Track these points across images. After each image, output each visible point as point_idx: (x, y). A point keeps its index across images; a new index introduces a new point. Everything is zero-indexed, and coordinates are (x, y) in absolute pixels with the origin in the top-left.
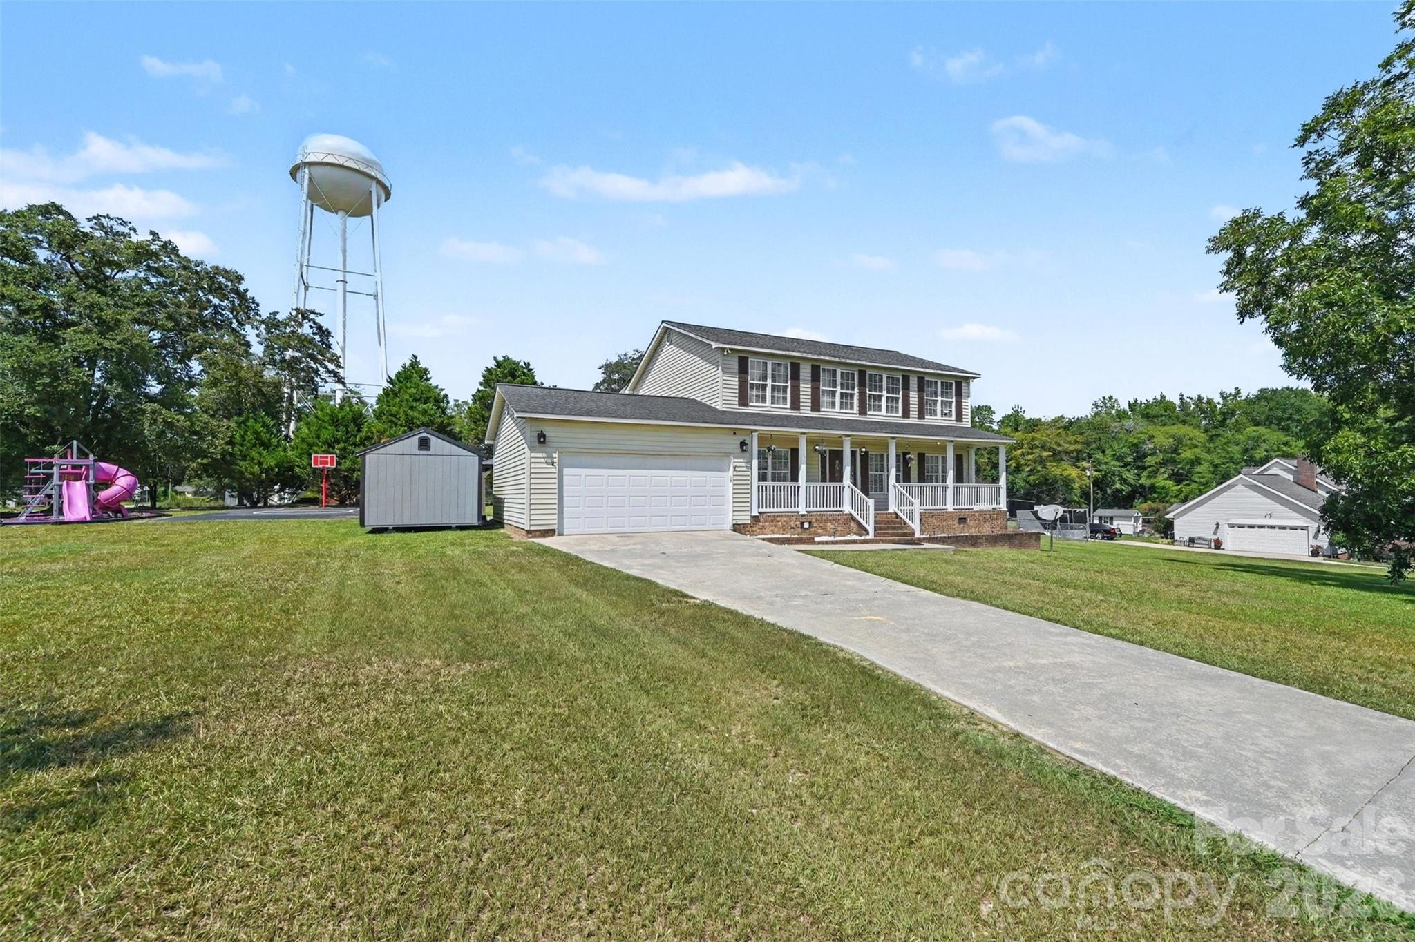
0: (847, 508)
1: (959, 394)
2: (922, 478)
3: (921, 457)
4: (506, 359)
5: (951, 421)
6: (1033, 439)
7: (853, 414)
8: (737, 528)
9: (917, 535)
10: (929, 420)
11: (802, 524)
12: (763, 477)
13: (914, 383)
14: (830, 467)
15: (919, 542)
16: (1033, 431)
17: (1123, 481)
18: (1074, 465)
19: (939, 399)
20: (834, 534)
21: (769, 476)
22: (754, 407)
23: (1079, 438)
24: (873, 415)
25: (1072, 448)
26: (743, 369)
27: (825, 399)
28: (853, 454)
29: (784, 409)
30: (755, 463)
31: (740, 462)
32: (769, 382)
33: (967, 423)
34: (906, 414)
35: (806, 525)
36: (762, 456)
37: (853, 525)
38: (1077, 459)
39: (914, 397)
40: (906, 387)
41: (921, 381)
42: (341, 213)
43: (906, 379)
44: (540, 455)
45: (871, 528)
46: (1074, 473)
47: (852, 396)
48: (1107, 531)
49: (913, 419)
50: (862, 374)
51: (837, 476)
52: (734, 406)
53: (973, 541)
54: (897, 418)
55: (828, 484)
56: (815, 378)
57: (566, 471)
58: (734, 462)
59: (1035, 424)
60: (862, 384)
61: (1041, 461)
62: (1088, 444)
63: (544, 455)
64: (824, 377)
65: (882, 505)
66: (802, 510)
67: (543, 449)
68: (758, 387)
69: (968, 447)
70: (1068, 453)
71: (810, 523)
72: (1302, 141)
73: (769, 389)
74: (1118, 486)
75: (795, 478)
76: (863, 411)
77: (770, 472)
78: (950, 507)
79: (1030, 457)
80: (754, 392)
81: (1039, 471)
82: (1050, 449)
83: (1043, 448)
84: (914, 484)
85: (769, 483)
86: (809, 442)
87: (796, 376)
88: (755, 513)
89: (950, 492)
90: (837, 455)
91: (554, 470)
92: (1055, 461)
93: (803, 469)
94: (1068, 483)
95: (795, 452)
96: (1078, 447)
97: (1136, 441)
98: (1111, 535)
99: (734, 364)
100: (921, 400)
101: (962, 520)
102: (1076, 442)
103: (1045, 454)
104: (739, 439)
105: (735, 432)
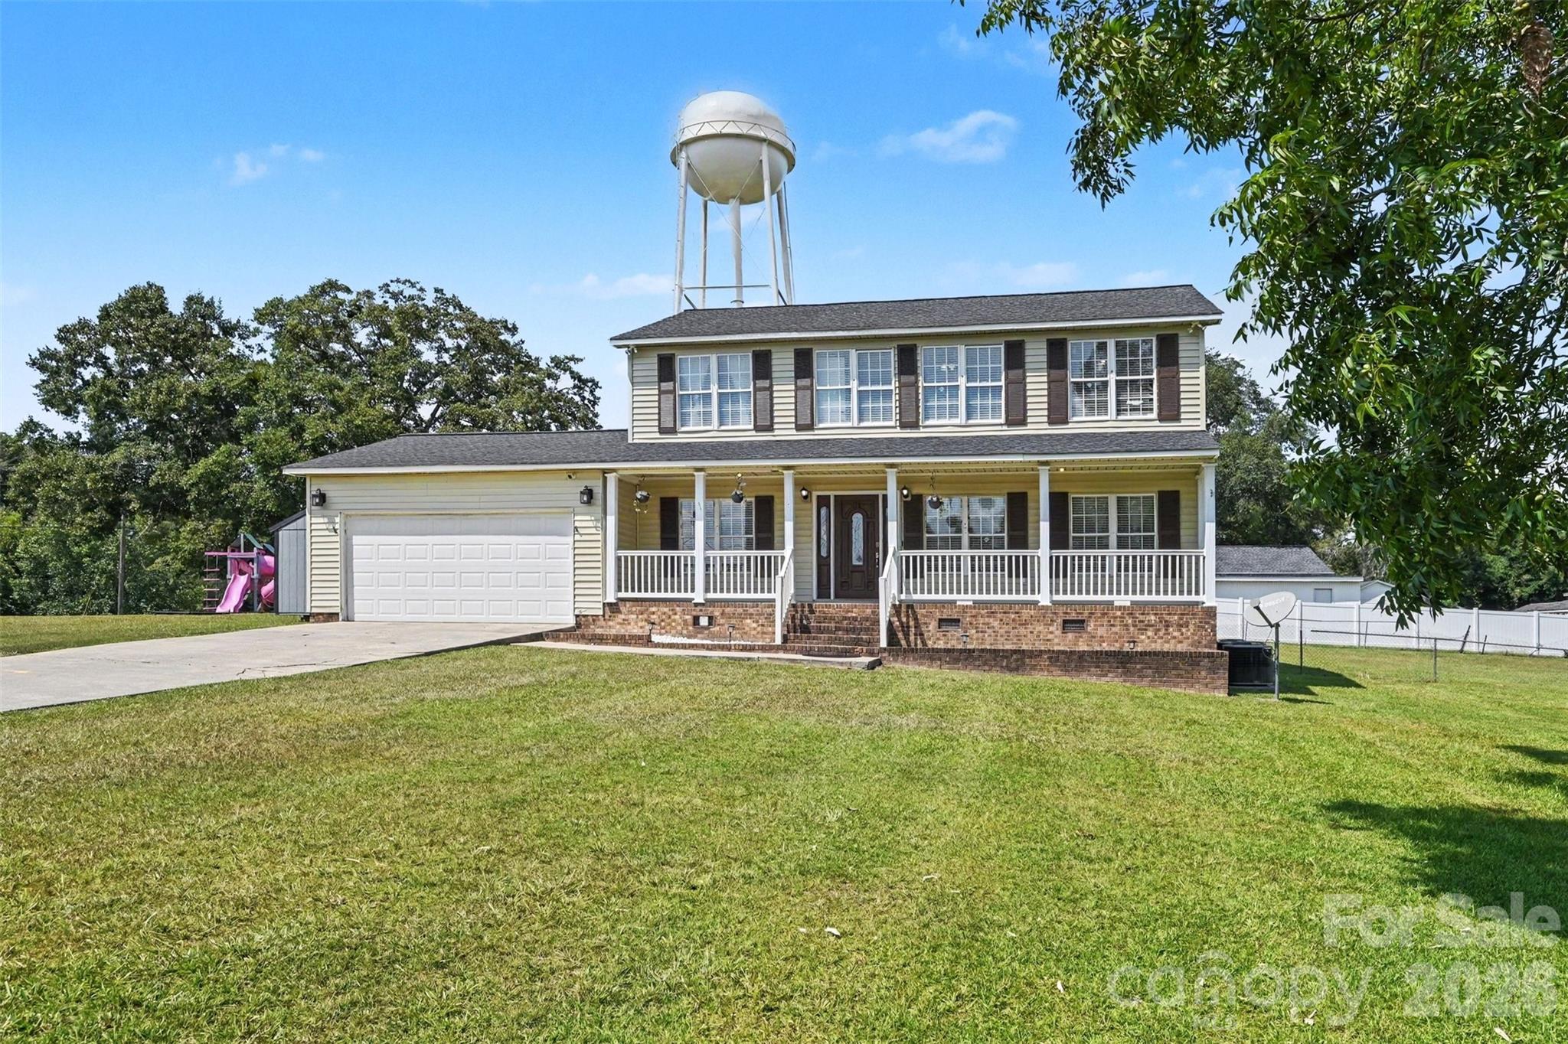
5: (1145, 422)
7: (886, 429)
8: (579, 622)
9: (882, 645)
10: (1077, 426)
11: (696, 620)
13: (1036, 353)
19: (1113, 378)
22: (687, 434)
24: (933, 427)
26: (667, 374)
27: (827, 407)
29: (744, 431)
30: (612, 520)
31: (585, 520)
32: (714, 389)
34: (1016, 418)
35: (704, 622)
39: (1036, 380)
40: (1017, 363)
42: (733, 203)
43: (1015, 349)
44: (321, 520)
47: (887, 395)
50: (906, 352)
54: (993, 427)
56: (804, 373)
57: (356, 539)
58: (576, 520)
60: (906, 371)
63: (326, 520)
64: (823, 368)
66: (699, 597)
67: (326, 512)
68: (693, 399)
71: (711, 618)
73: (715, 402)
78: (1044, 599)
87: (763, 375)
88: (611, 599)
89: (1044, 568)
91: (337, 539)
99: (652, 368)
100: (1056, 384)
101: (1072, 624)
104: (579, 486)
105: (571, 474)
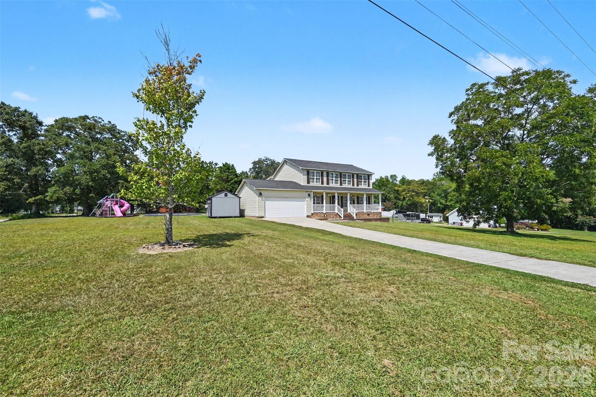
0: (336, 211)
1: (369, 179)
2: (358, 203)
3: (358, 197)
4: (226, 163)
5: (366, 187)
6: (409, 188)
7: (338, 185)
8: (308, 216)
9: (355, 218)
10: (360, 187)
11: (324, 215)
12: (314, 203)
13: (355, 176)
14: (332, 200)
15: (355, 220)
16: (409, 185)
17: (441, 203)
18: (424, 197)
19: (363, 180)
20: (333, 218)
21: (316, 203)
22: (311, 184)
23: (425, 187)
24: (344, 186)
25: (423, 191)
26: (308, 174)
27: (330, 181)
28: (338, 196)
29: (319, 184)
30: (312, 199)
31: (308, 199)
32: (315, 177)
33: (371, 187)
34: (353, 185)
35: (326, 216)
36: (314, 197)
37: (338, 216)
38: (425, 196)
39: (355, 180)
40: (353, 177)
41: (357, 175)
43: (353, 175)
45: (342, 216)
46: (423, 200)
47: (338, 180)
48: (428, 221)
49: (355, 186)
50: (341, 174)
51: (334, 203)
52: (306, 184)
53: (370, 220)
54: (350, 186)
55: (332, 205)
56: (328, 176)
57: (266, 202)
58: (307, 199)
59: (409, 183)
60: (341, 177)
61: (412, 196)
62: (429, 190)
64: (330, 175)
65: (346, 211)
66: (324, 212)
67: (261, 197)
68: (312, 178)
69: (372, 194)
70: (422, 193)
72: (450, 116)
73: (315, 179)
74: (439, 205)
75: (322, 203)
76: (341, 184)
77: (316, 201)
78: (365, 211)
79: (408, 195)
80: (311, 180)
81: (411, 200)
82: (415, 192)
83: (413, 191)
84: (356, 205)
85: (316, 205)
86: (326, 193)
87: (322, 176)
88: (312, 213)
89: (365, 207)
90: (334, 197)
92: (417, 196)
93: (324, 201)
94: (422, 204)
95: (322, 196)
96: (425, 191)
97: (445, 189)
98: (429, 222)
99: (306, 172)
100: (357, 181)
101: (368, 215)
102: (424, 189)
103: (413, 194)
104: (308, 193)
105: (307, 191)
